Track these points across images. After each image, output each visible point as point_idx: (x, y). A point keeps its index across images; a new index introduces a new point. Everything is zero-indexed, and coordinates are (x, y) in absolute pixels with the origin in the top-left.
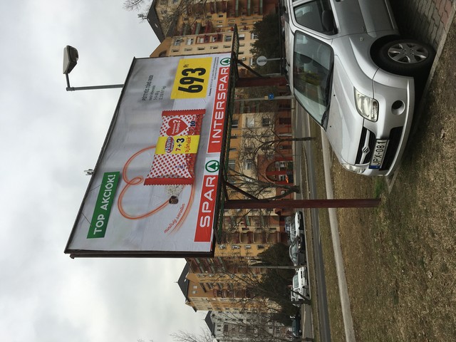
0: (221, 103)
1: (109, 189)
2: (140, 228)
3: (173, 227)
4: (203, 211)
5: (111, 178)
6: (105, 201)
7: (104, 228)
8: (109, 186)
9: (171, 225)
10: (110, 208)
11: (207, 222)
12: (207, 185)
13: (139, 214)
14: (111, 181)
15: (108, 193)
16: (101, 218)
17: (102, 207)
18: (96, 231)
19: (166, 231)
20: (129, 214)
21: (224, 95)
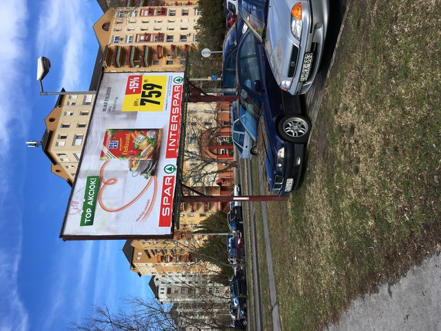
0: (176, 117)
1: (92, 190)
2: (117, 218)
3: (142, 217)
4: (164, 204)
5: (93, 181)
6: (91, 198)
7: (92, 218)
8: (92, 187)
9: (141, 216)
10: (95, 203)
11: (168, 212)
12: (166, 184)
13: (116, 208)
14: (93, 183)
15: (92, 193)
16: (89, 211)
17: (89, 203)
18: (86, 221)
19: (137, 220)
20: (108, 207)
21: (177, 110)
